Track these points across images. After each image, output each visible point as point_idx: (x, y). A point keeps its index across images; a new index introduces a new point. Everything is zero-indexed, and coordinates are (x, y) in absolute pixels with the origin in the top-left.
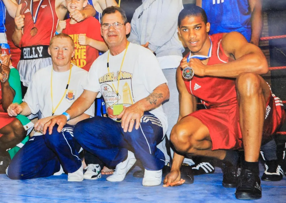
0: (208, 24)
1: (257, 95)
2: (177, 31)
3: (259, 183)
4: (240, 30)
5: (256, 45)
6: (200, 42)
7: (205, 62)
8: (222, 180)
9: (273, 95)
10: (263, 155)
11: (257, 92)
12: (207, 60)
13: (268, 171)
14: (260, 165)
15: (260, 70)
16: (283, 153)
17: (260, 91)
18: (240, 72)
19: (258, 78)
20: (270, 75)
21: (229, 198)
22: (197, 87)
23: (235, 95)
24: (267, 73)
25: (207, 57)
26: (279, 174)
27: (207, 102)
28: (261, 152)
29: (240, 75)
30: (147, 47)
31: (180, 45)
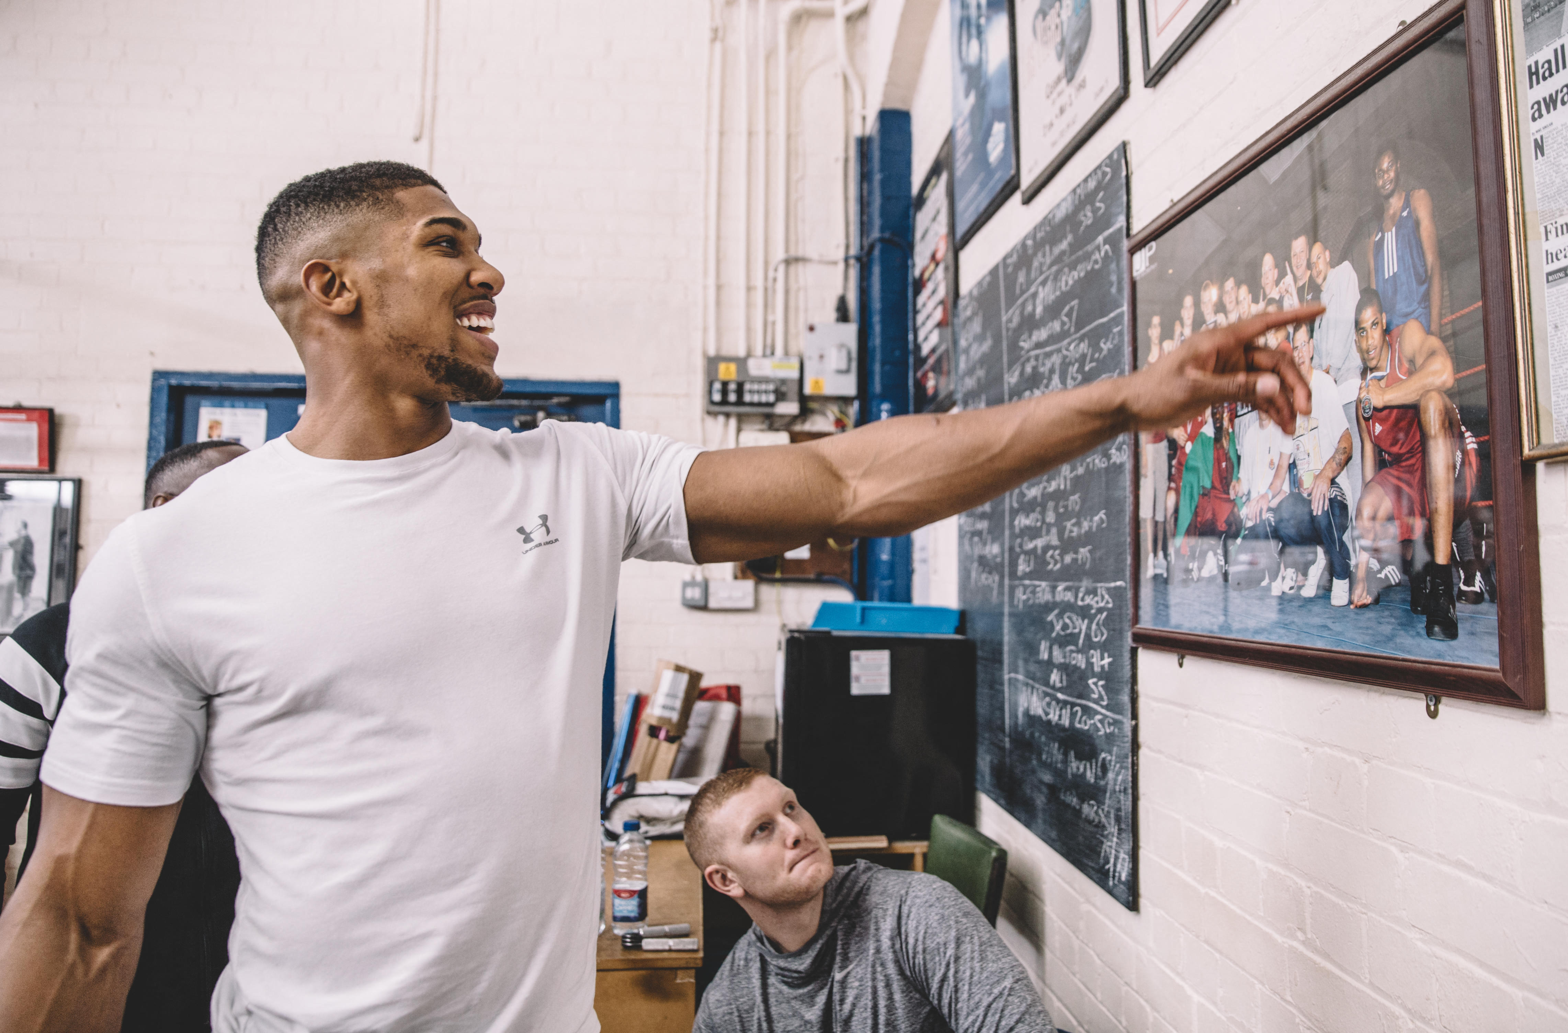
0: (1384, 315)
1: (1443, 431)
2: (1355, 338)
3: (1454, 607)
4: (1416, 314)
5: (1436, 336)
6: (1378, 349)
7: (1383, 383)
8: (1409, 599)
9: (1463, 428)
10: (1455, 549)
11: (1443, 424)
12: (1385, 378)
13: (1464, 584)
14: (1454, 570)
15: (1444, 383)
16: (1481, 546)
17: (1447, 425)
18: (1421, 392)
19: (1443, 398)
20: (1457, 389)
21: (1418, 634)
22: (1378, 428)
23: (1418, 438)
24: (1453, 387)
25: (1384, 373)
26: (1479, 591)
27: (1389, 454)
28: (1454, 544)
29: (1422, 396)
30: (1328, 373)
31: (1356, 362)
